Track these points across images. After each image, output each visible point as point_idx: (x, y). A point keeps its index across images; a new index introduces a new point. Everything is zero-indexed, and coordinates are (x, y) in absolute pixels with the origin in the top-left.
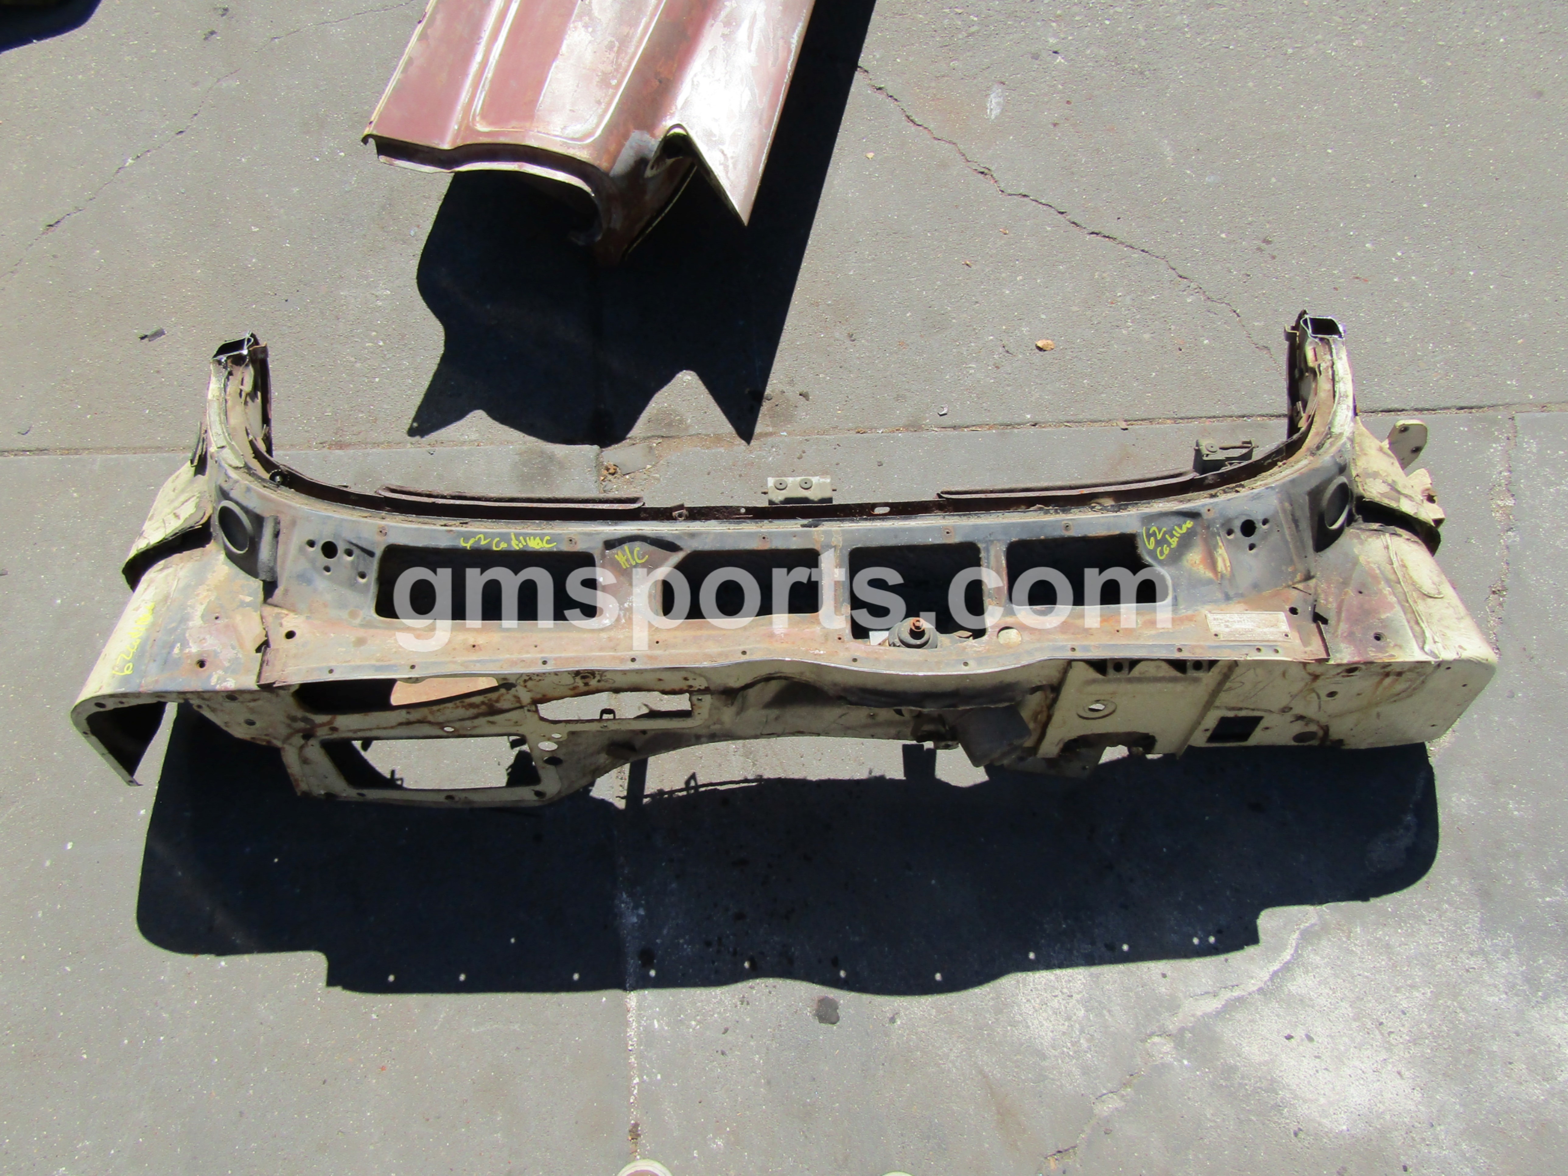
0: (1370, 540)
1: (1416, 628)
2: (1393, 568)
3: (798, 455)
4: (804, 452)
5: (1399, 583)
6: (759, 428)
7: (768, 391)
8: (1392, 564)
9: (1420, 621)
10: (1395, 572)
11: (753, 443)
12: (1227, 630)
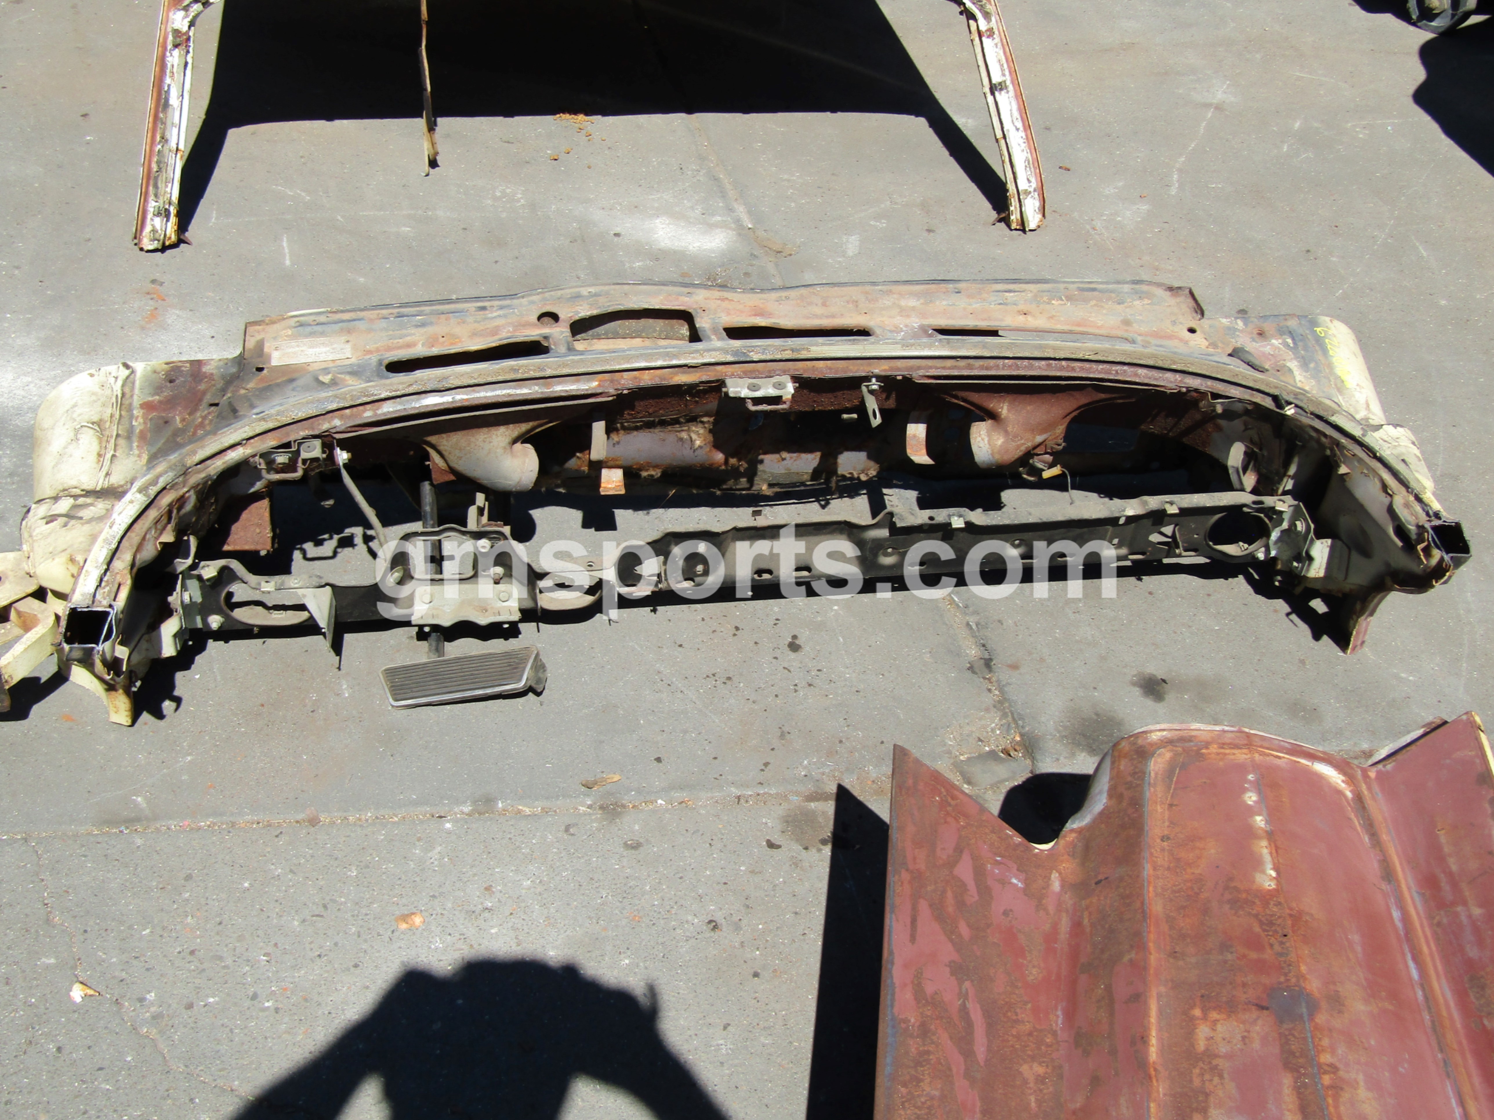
0: (122, 483)
1: (127, 390)
2: (115, 451)
3: (769, 767)
4: (762, 770)
5: (118, 435)
6: (829, 808)
7: (827, 850)
8: (114, 456)
9: (120, 396)
10: (116, 445)
11: (834, 789)
12: (335, 346)
